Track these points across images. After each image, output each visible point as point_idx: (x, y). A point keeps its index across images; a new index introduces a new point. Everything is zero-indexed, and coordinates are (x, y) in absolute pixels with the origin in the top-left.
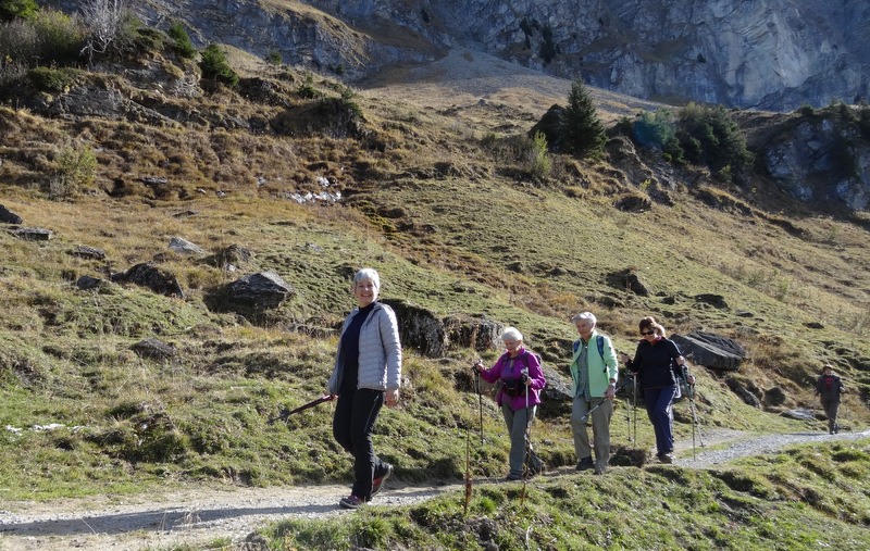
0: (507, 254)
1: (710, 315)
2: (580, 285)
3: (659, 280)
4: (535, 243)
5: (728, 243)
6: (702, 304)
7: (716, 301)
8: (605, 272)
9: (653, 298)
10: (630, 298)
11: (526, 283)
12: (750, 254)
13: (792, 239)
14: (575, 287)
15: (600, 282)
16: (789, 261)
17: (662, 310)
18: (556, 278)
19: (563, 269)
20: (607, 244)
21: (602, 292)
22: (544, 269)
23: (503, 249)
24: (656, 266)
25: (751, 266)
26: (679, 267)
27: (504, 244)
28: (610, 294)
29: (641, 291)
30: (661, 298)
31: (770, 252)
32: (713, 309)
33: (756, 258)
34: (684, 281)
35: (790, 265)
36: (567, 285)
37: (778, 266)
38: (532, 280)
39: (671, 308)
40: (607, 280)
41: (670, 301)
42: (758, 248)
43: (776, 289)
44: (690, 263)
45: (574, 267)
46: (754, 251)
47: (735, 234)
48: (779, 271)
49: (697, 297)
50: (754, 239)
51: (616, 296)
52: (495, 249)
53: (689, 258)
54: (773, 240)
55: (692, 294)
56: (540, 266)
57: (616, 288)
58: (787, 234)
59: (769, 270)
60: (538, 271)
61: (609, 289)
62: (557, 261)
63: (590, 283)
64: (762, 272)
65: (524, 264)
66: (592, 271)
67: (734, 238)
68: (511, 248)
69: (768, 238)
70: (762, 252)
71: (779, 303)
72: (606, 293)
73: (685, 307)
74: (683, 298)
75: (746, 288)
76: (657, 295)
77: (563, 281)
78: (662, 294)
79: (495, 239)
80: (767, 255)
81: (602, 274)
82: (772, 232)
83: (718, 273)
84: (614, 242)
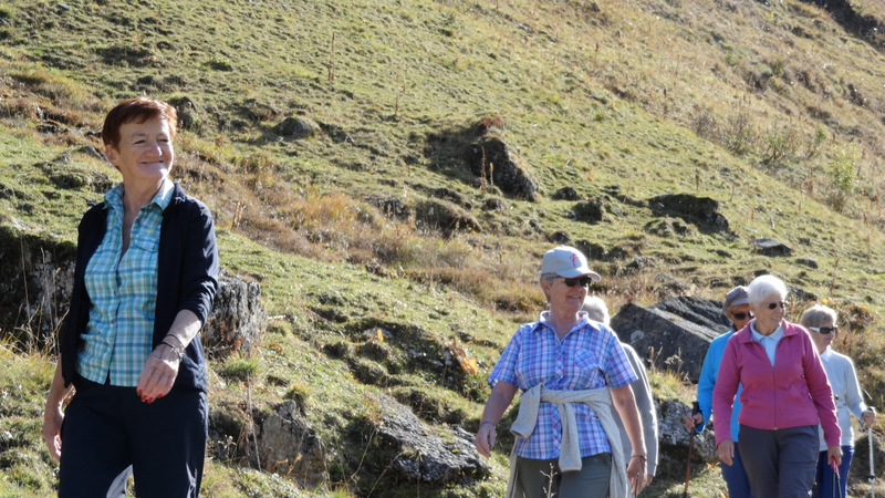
0: (147, 72)
1: (691, 251)
2: (356, 167)
3: (553, 153)
4: (221, 41)
5: (706, 53)
6: (669, 220)
7: (700, 213)
8: (420, 130)
9: (546, 204)
10: (491, 205)
11: (212, 161)
12: (757, 84)
13: (852, 43)
14: (347, 175)
15: (410, 160)
16: (848, 105)
17: (573, 238)
18: (291, 146)
19: (307, 120)
20: (411, 48)
21: (417, 187)
22: (255, 118)
23: (135, 57)
24: (544, 115)
25: (765, 116)
26: (599, 119)
27: (135, 40)
28: (441, 193)
29: (516, 186)
30: (566, 205)
31: (804, 78)
32: (695, 234)
33: (772, 95)
34: (615, 157)
35: (848, 116)
36: (322, 166)
37: (824, 116)
38: (228, 151)
39: (595, 233)
40: (427, 153)
41: (589, 213)
42: (776, 67)
43: (828, 180)
44: (624, 107)
45: (337, 113)
46: (766, 76)
47: (720, 28)
48: (827, 131)
49: (653, 202)
50: (764, 43)
51: (457, 200)
52: (111, 57)
53: (616, 91)
54: (808, 45)
55: (641, 195)
56: (243, 111)
57: (451, 176)
58: (840, 30)
59: (806, 127)
60: (238, 126)
61: (436, 181)
62: (289, 96)
63: (382, 162)
64: (791, 135)
65: (199, 104)
66: (387, 127)
67: (717, 38)
68: (157, 55)
69: (798, 41)
70: (785, 77)
71: (838, 218)
72: (430, 192)
73: (628, 231)
74: (621, 206)
75: (760, 178)
76: (557, 197)
77: (311, 155)
78: (567, 194)
79: (109, 26)
80: (796, 87)
81: (413, 137)
82: (807, 25)
83: (691, 137)
84: (431, 43)
